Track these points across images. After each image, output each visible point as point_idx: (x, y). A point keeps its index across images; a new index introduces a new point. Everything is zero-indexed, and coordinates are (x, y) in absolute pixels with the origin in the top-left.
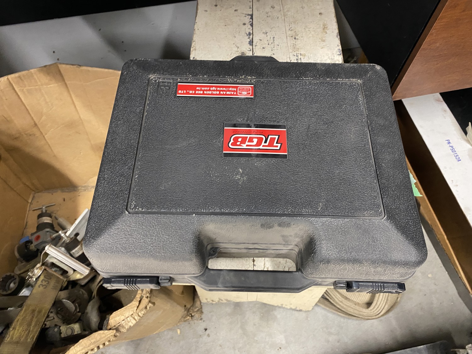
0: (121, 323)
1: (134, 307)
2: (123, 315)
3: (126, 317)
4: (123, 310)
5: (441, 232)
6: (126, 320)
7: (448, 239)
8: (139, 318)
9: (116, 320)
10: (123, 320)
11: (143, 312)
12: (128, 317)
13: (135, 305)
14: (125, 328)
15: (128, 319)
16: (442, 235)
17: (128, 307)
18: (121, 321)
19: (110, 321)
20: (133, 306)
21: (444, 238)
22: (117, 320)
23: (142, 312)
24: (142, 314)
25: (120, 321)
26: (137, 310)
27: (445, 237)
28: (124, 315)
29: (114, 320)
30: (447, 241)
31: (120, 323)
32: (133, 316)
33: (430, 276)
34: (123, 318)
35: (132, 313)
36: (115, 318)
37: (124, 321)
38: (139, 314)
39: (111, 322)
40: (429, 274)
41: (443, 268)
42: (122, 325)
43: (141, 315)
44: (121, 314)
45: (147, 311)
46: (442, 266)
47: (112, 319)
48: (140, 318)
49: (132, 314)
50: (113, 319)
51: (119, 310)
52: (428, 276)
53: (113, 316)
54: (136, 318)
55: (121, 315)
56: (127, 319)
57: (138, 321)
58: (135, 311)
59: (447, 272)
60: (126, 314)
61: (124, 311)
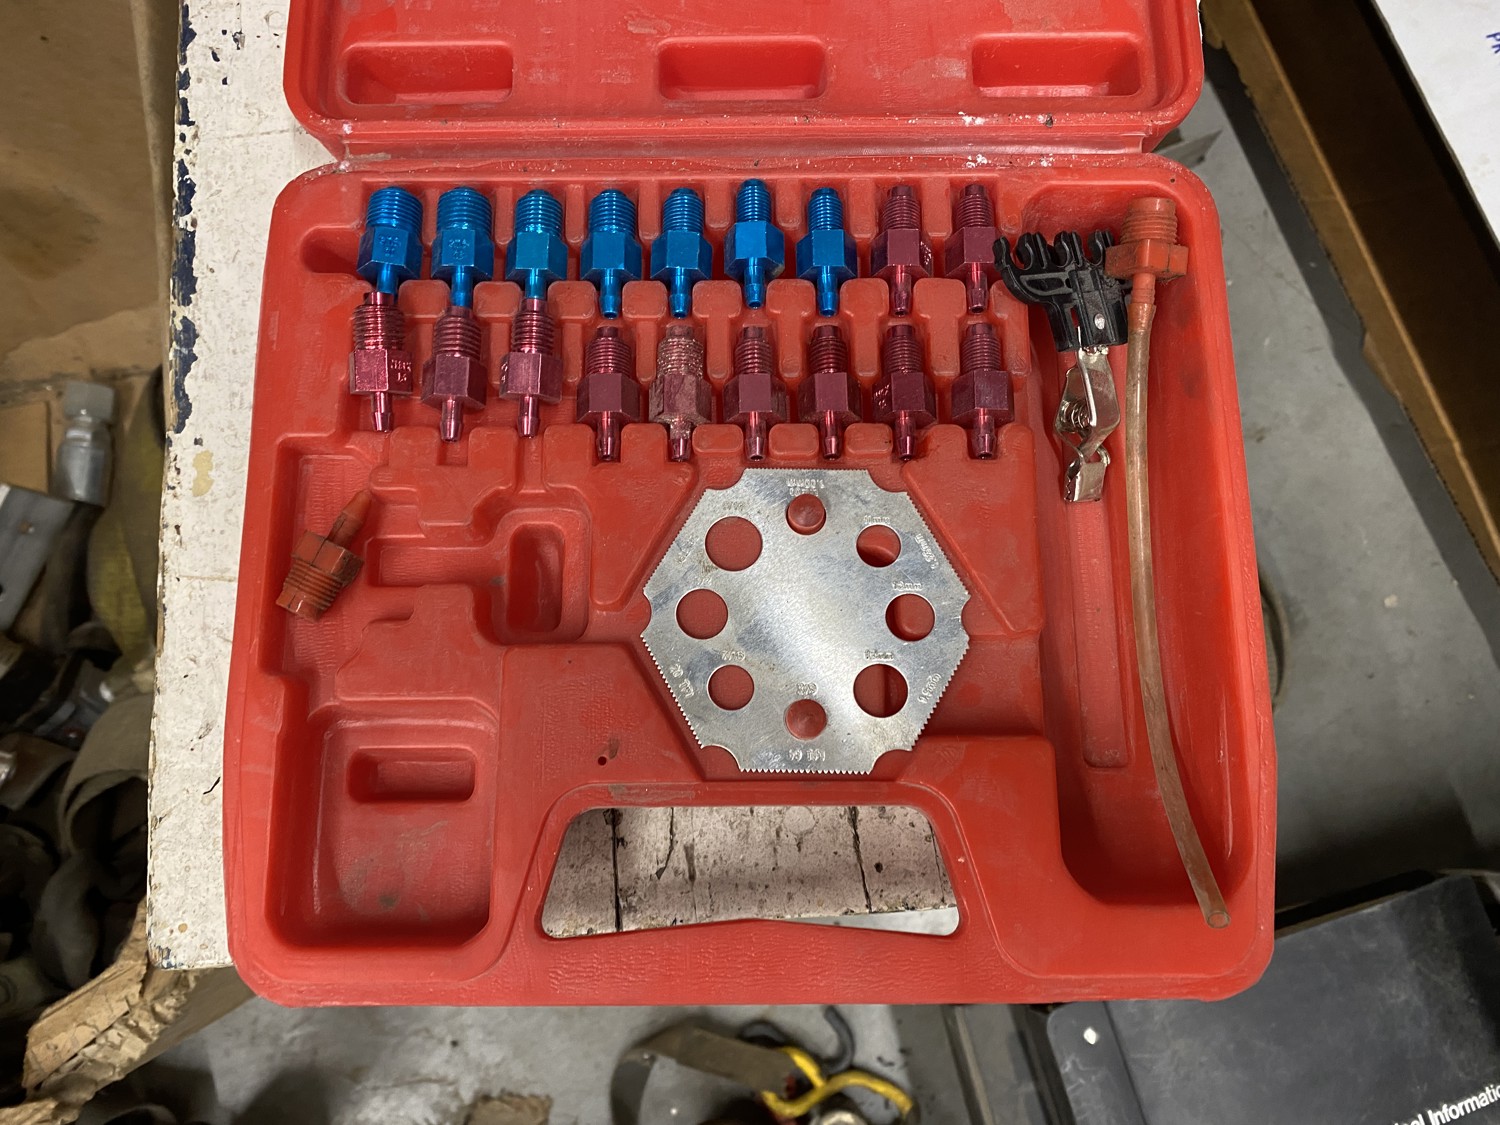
0: (84, 1054)
1: (130, 980)
2: (85, 1024)
3: (102, 1028)
4: (83, 997)
5: (1442, 429)
6: (102, 1041)
7: (1468, 454)
8: (157, 1026)
9: (56, 1048)
10: (93, 1042)
11: (174, 1000)
12: (111, 1027)
13: (131, 975)
14: (114, 1068)
15: (113, 1035)
16: (1448, 441)
17: (104, 981)
18: (82, 1044)
19: (29, 1054)
20: (124, 978)
21: (1453, 450)
22: (60, 1047)
23: (167, 1003)
24: (169, 1008)
25: (75, 1050)
26: (142, 993)
27: (1457, 446)
28: (88, 1021)
29: (48, 1047)
30: (1464, 464)
31: (76, 1055)
32: (131, 1022)
33: (1390, 601)
34: (85, 1034)
35: (126, 1008)
36: (50, 1038)
37: (94, 1047)
38: (159, 1008)
39: (35, 1056)
40: (1388, 595)
41: (1443, 566)
42: (92, 1061)
43: (169, 1015)
44: (75, 1020)
45: (185, 995)
46: (1438, 557)
47: (37, 1043)
48: (163, 1027)
49: (127, 1013)
50: (44, 1045)
51: (67, 999)
52: (1383, 604)
53: (42, 1028)
54: (145, 1026)
55: (74, 1025)
56: (107, 1038)
57: (155, 1038)
58: (135, 999)
59: (1455, 582)
60: (96, 1017)
61: (88, 1003)
